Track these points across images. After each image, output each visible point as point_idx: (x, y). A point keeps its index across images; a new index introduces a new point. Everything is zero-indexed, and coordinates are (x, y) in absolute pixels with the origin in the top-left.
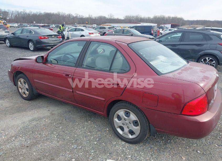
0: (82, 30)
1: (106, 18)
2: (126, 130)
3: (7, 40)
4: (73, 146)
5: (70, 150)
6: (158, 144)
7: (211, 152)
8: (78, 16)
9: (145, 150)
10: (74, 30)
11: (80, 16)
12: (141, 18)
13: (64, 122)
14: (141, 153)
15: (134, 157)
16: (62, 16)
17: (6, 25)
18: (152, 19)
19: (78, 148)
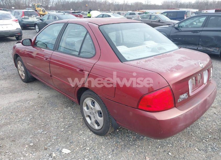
0: (109, 16)
1: (142, 4)
2: (93, 120)
3: (37, 26)
4: (39, 131)
5: (34, 134)
6: (127, 139)
7: (186, 156)
8: (114, 2)
9: (109, 143)
10: (102, 16)
11: (116, 2)
12: (181, 3)
13: (46, 105)
14: (102, 146)
15: (94, 149)
16: (98, 2)
17: (44, 12)
18: (193, 4)
19: (43, 133)
